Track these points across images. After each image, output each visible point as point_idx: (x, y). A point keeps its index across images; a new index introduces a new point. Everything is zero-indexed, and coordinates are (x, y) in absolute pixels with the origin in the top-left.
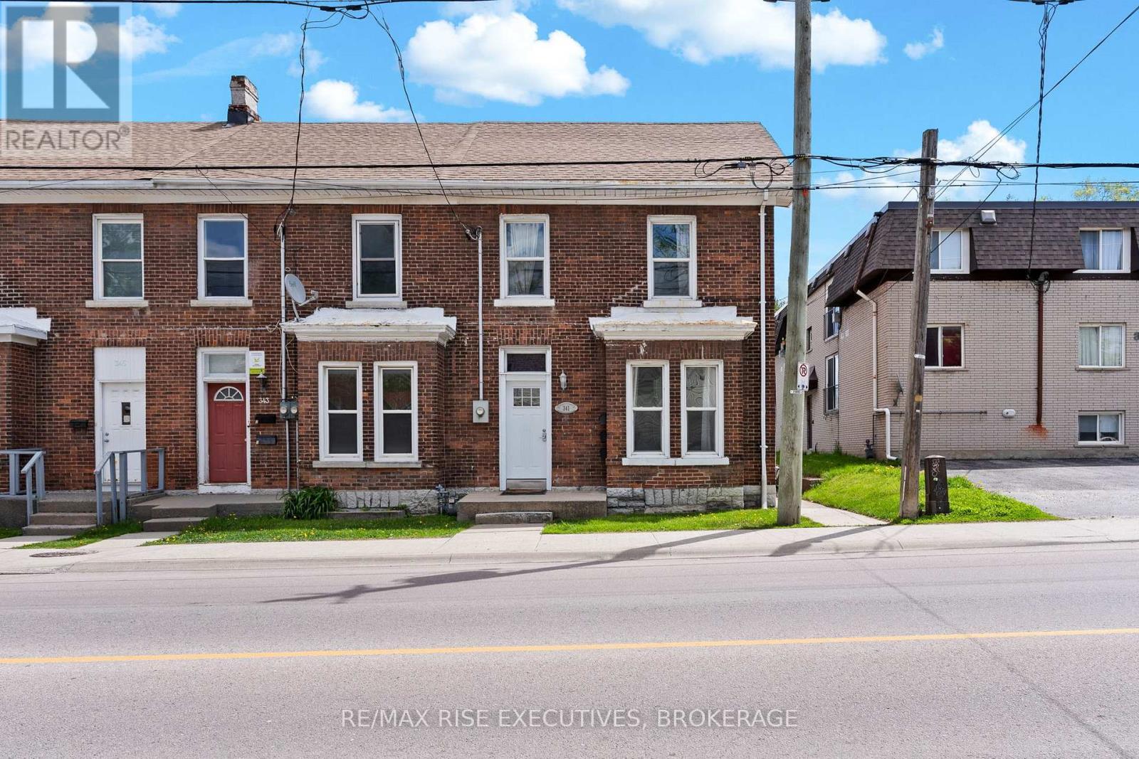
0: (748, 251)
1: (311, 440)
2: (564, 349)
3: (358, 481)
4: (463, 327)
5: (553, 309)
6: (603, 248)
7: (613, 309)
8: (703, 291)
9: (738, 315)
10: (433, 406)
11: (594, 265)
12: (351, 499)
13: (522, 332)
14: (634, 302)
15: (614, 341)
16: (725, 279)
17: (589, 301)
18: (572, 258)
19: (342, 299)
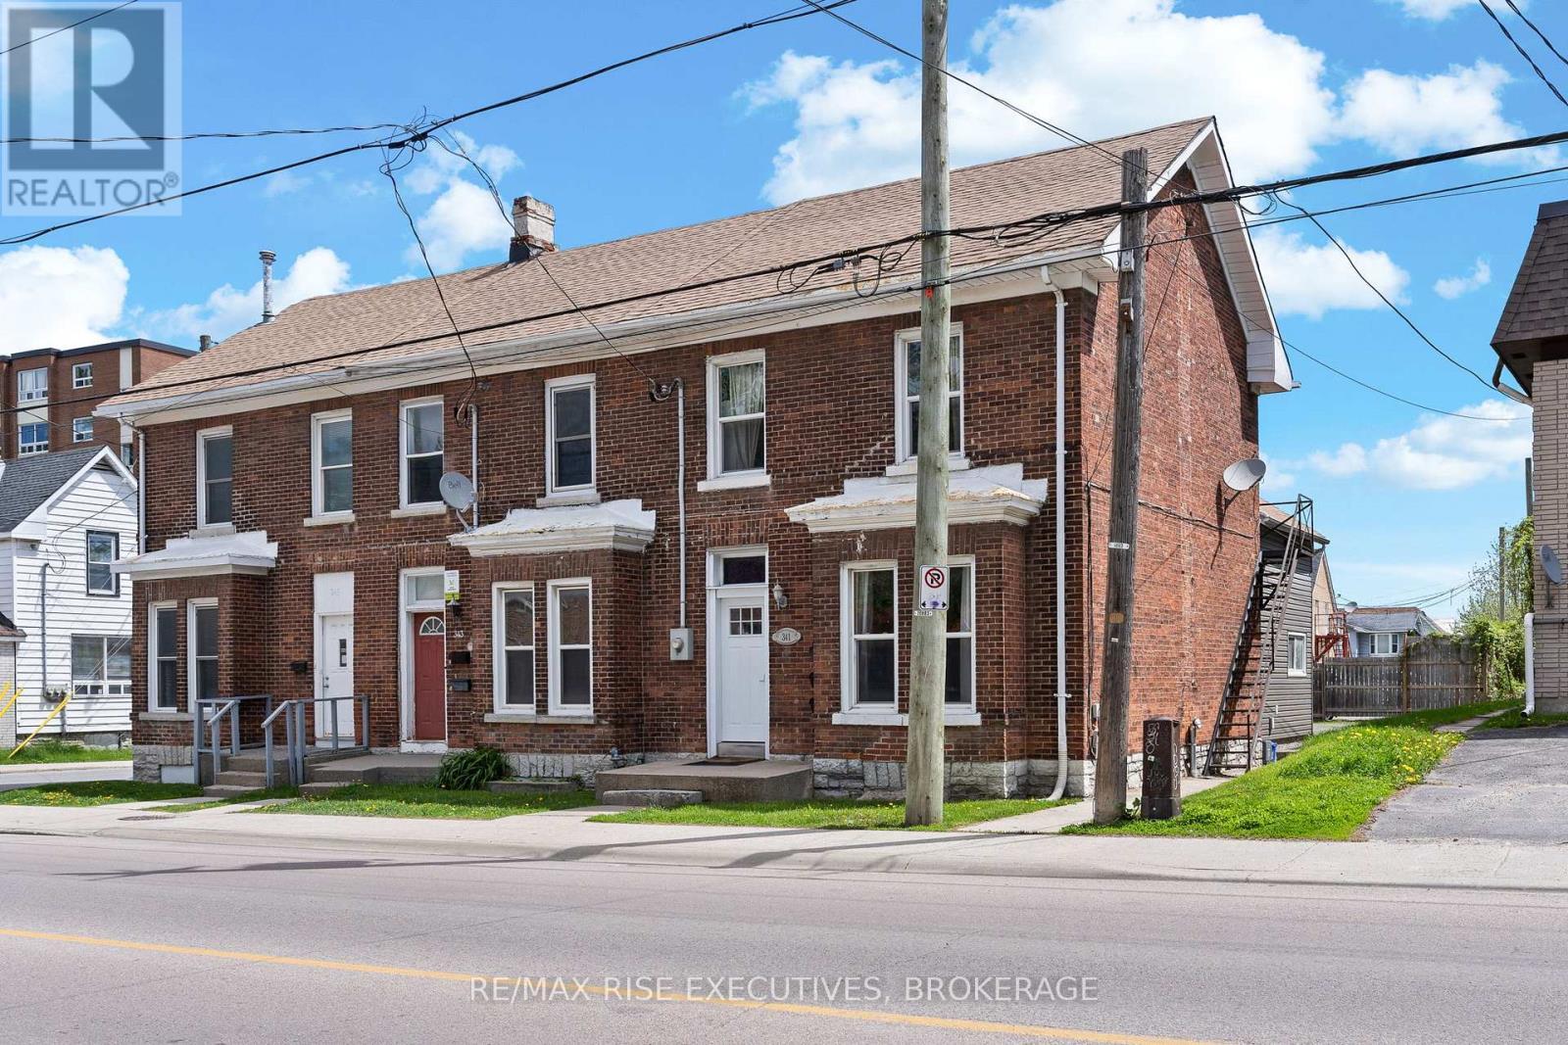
0: (1039, 369)
1: (484, 686)
2: (784, 547)
3: (531, 741)
4: (663, 525)
5: (771, 490)
6: (833, 390)
7: (847, 483)
8: (973, 442)
9: (1025, 478)
10: (608, 638)
11: (822, 418)
12: (525, 764)
13: (731, 527)
14: (874, 469)
15: (824, 535)
16: (1005, 420)
17: (814, 474)
18: (792, 411)
19: (533, 496)
